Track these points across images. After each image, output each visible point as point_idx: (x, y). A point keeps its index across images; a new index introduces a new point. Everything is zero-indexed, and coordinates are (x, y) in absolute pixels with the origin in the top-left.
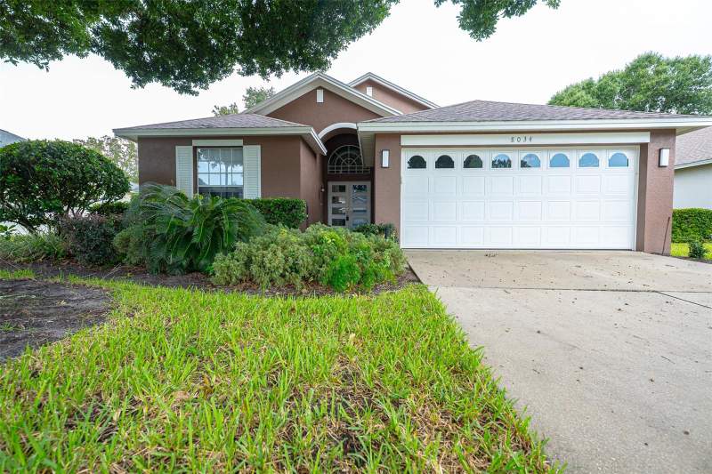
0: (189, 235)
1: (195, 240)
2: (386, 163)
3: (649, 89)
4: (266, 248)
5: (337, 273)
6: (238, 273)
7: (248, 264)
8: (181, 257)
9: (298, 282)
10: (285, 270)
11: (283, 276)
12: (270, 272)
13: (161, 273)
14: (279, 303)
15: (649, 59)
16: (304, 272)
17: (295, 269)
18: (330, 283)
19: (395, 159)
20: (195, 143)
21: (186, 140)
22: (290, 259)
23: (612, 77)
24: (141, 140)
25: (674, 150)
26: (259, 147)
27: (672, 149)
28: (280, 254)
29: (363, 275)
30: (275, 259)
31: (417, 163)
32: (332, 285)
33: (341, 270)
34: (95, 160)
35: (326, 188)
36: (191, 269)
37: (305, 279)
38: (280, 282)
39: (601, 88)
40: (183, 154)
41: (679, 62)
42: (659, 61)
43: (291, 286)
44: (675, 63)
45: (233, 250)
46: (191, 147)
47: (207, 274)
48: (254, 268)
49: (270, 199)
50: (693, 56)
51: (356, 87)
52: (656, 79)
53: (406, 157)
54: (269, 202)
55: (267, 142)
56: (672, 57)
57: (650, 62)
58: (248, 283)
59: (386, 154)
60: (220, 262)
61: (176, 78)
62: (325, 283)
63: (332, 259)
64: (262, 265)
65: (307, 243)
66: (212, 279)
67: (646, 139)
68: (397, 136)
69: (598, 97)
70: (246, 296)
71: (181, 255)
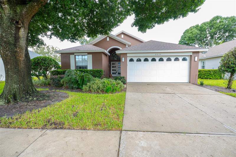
0: (78, 81)
1: (79, 83)
2: (123, 61)
3: (217, 28)
4: (93, 84)
5: (107, 89)
6: (88, 89)
7: (90, 88)
8: (76, 86)
9: (100, 91)
10: (97, 89)
11: (97, 90)
12: (94, 89)
13: (72, 89)
14: (95, 95)
15: (217, 18)
16: (101, 89)
17: (99, 89)
18: (106, 91)
19: (126, 60)
20: (75, 54)
21: (73, 54)
22: (98, 87)
23: (204, 24)
24: (61, 53)
25: (199, 57)
26: (91, 55)
27: (198, 57)
28: (96, 85)
29: (113, 90)
30: (95, 87)
31: (131, 60)
32: (106, 92)
33: (108, 89)
34: (52, 61)
35: (110, 64)
36: (78, 88)
37: (101, 90)
38: (96, 91)
39: (201, 28)
40: (72, 57)
41: (228, 18)
42: (221, 18)
43: (98, 92)
44: (226, 19)
45: (86, 84)
46: (74, 56)
47: (81, 89)
48: (91, 89)
49: (94, 69)
50: (233, 16)
51: (116, 36)
52: (219, 24)
53: (128, 59)
54: (94, 70)
55: (94, 54)
56: (226, 17)
57: (218, 18)
58: (90, 91)
59: (123, 59)
60: (84, 87)
61: (71, 39)
62: (105, 91)
63: (107, 86)
64: (93, 88)
65: (102, 83)
66: (83, 91)
67: (191, 54)
68: (126, 54)
69: (200, 31)
70: (90, 94)
71: (76, 85)
